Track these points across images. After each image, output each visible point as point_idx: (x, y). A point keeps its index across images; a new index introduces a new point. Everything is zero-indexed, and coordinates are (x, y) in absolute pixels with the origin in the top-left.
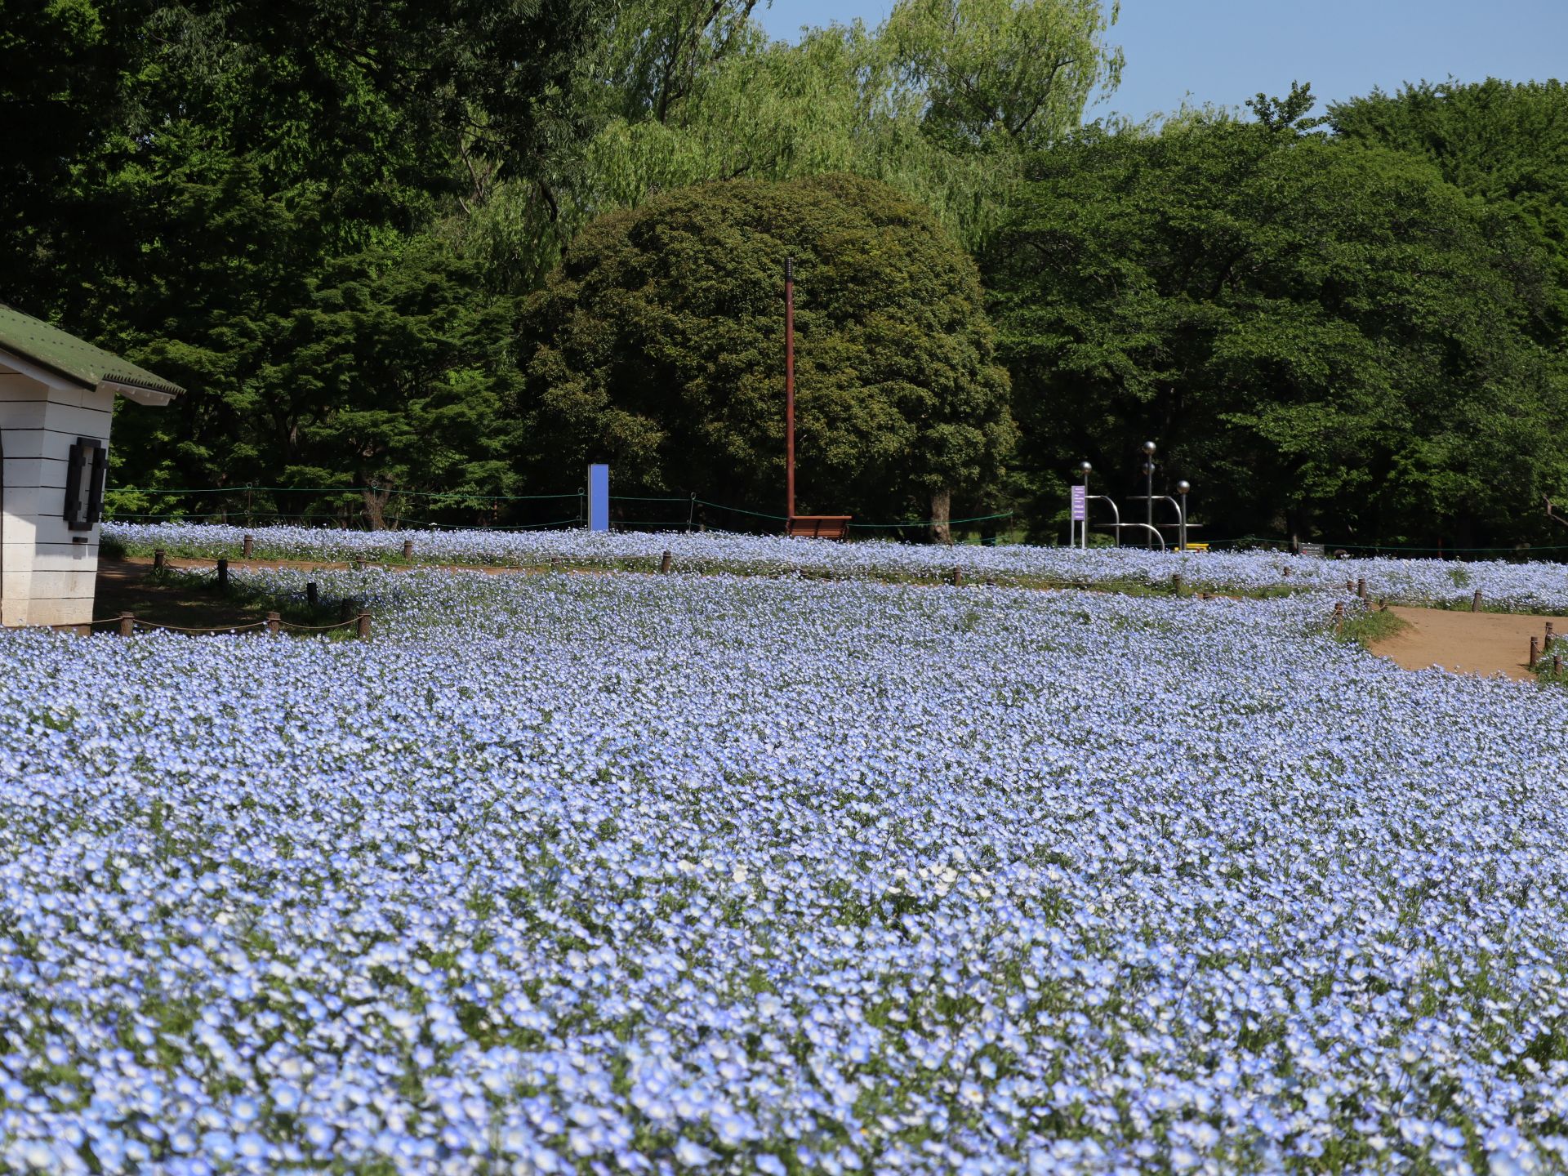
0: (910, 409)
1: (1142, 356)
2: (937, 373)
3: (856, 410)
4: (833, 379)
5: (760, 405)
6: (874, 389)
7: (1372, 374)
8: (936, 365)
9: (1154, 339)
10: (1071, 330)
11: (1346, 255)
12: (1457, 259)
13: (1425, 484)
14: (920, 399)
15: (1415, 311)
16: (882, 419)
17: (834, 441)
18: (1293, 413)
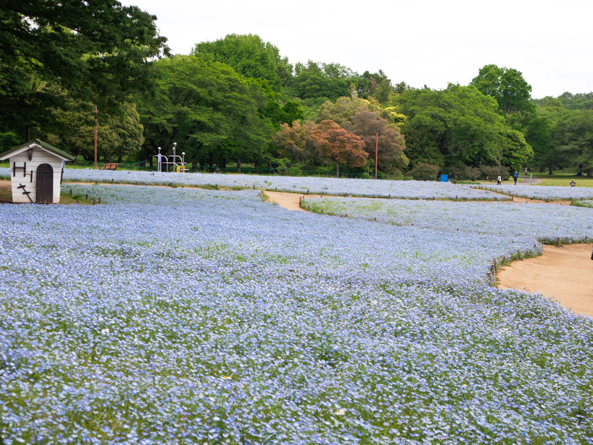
0: (122, 135)
1: (169, 120)
2: (128, 126)
3: (109, 136)
4: (103, 128)
5: (85, 134)
6: (113, 130)
7: (225, 125)
8: (128, 125)
9: (172, 116)
10: (152, 114)
11: (219, 96)
12: (245, 96)
13: (230, 150)
14: (124, 133)
15: (235, 109)
16: (115, 138)
17: (104, 143)
18: (206, 134)
